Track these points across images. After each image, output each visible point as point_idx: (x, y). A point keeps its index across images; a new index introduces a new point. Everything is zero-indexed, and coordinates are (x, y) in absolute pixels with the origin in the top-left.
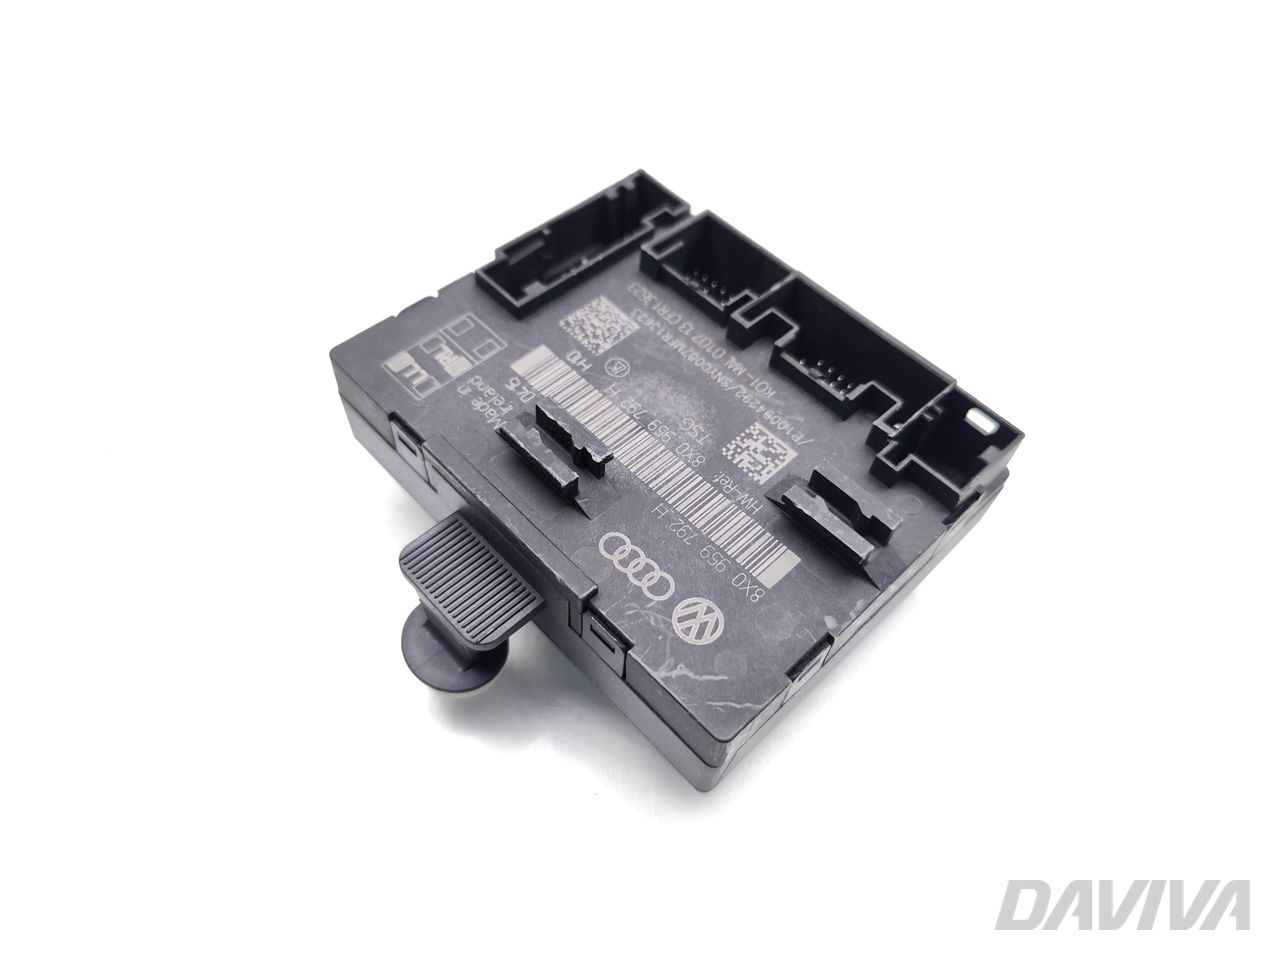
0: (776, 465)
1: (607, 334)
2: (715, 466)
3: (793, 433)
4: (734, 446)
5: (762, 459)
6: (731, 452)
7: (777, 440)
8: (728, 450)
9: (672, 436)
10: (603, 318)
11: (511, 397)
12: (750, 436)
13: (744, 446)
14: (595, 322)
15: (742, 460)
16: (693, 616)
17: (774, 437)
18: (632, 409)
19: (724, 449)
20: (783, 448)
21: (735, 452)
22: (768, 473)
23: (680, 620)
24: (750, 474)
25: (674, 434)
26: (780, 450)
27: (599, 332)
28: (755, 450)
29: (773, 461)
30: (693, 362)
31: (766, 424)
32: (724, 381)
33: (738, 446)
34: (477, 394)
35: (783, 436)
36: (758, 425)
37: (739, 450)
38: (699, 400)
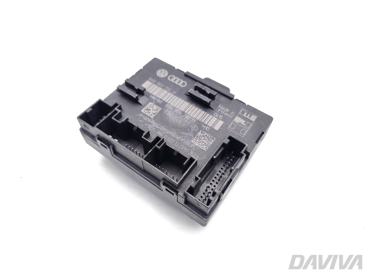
0: (147, 107)
1: (200, 138)
2: (163, 105)
3: (143, 116)
4: (158, 110)
5: (151, 108)
6: (159, 109)
7: (147, 114)
8: (160, 109)
9: (175, 111)
10: (203, 143)
11: (220, 113)
12: (154, 114)
13: (156, 111)
14: (205, 141)
15: (156, 107)
16: (164, 74)
17: (148, 115)
18: (187, 116)
19: (161, 109)
20: (145, 112)
21: (158, 109)
22: (149, 105)
23: (166, 73)
24: (153, 104)
25: (174, 111)
26: (146, 111)
27: (203, 138)
28: (152, 110)
29: (148, 108)
30: (173, 133)
31: (150, 118)
32: (163, 128)
33: (157, 111)
34: (229, 113)
35: (145, 115)
36: (152, 117)
37: (157, 110)
38: (169, 122)
